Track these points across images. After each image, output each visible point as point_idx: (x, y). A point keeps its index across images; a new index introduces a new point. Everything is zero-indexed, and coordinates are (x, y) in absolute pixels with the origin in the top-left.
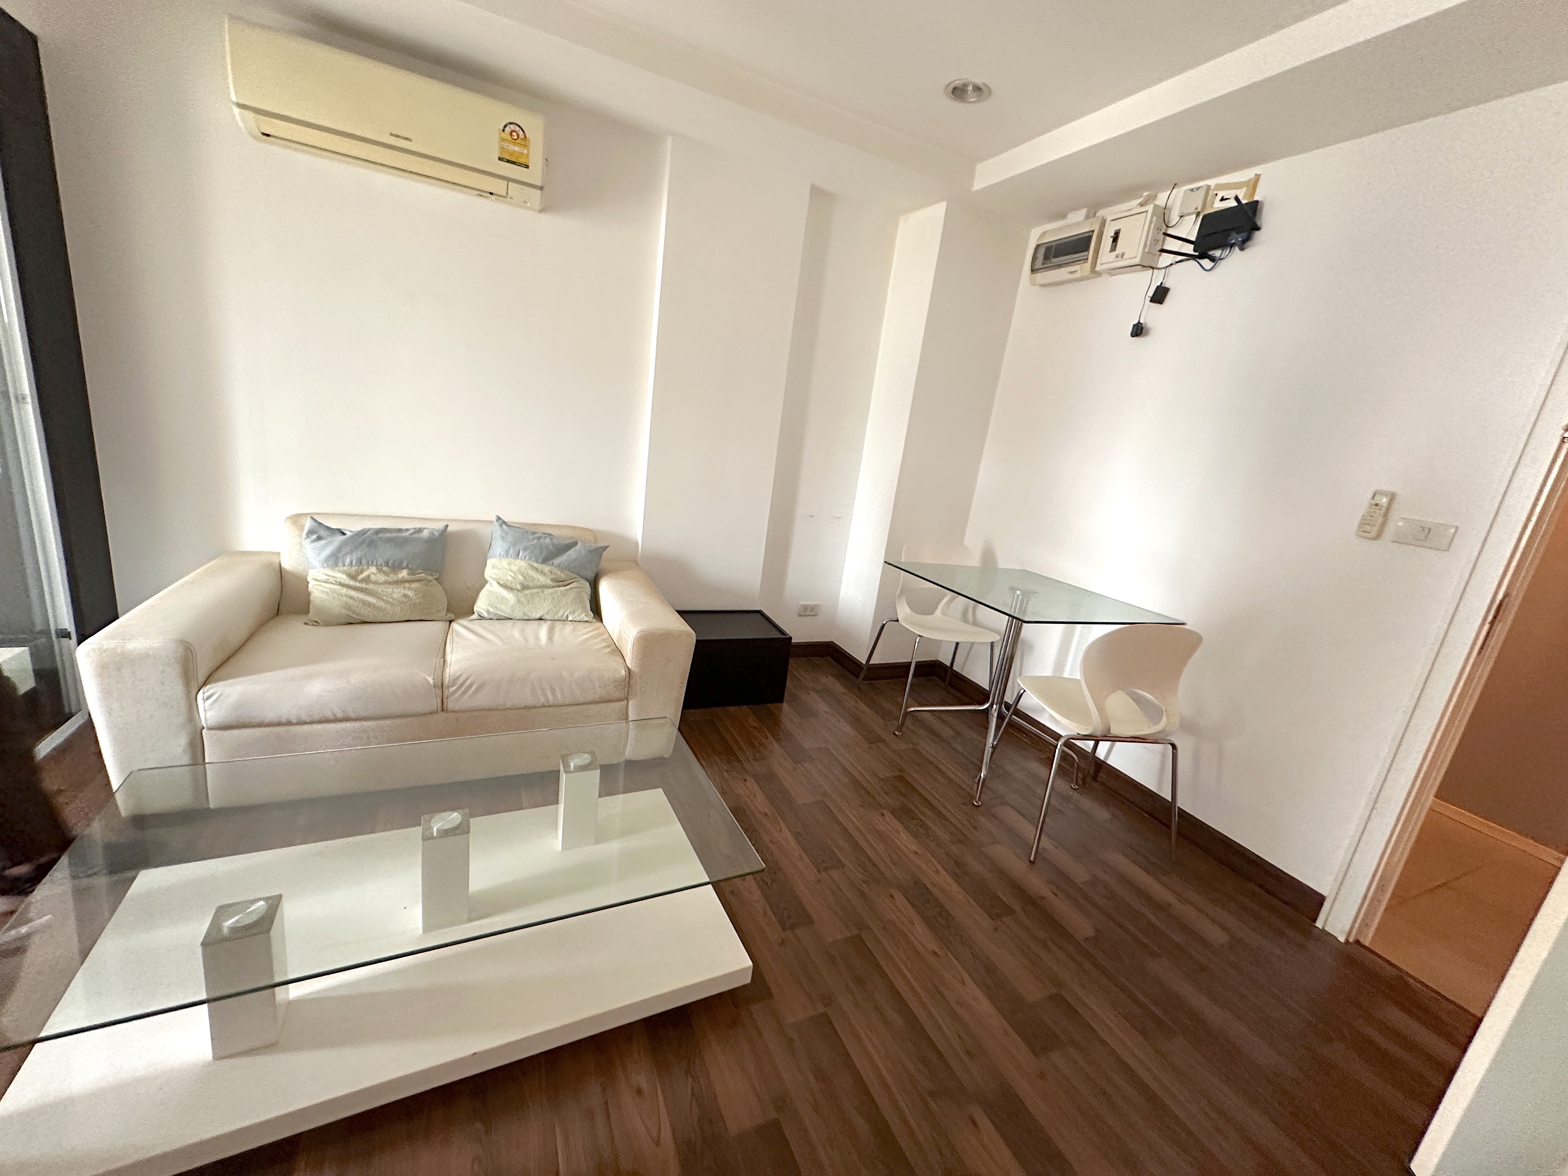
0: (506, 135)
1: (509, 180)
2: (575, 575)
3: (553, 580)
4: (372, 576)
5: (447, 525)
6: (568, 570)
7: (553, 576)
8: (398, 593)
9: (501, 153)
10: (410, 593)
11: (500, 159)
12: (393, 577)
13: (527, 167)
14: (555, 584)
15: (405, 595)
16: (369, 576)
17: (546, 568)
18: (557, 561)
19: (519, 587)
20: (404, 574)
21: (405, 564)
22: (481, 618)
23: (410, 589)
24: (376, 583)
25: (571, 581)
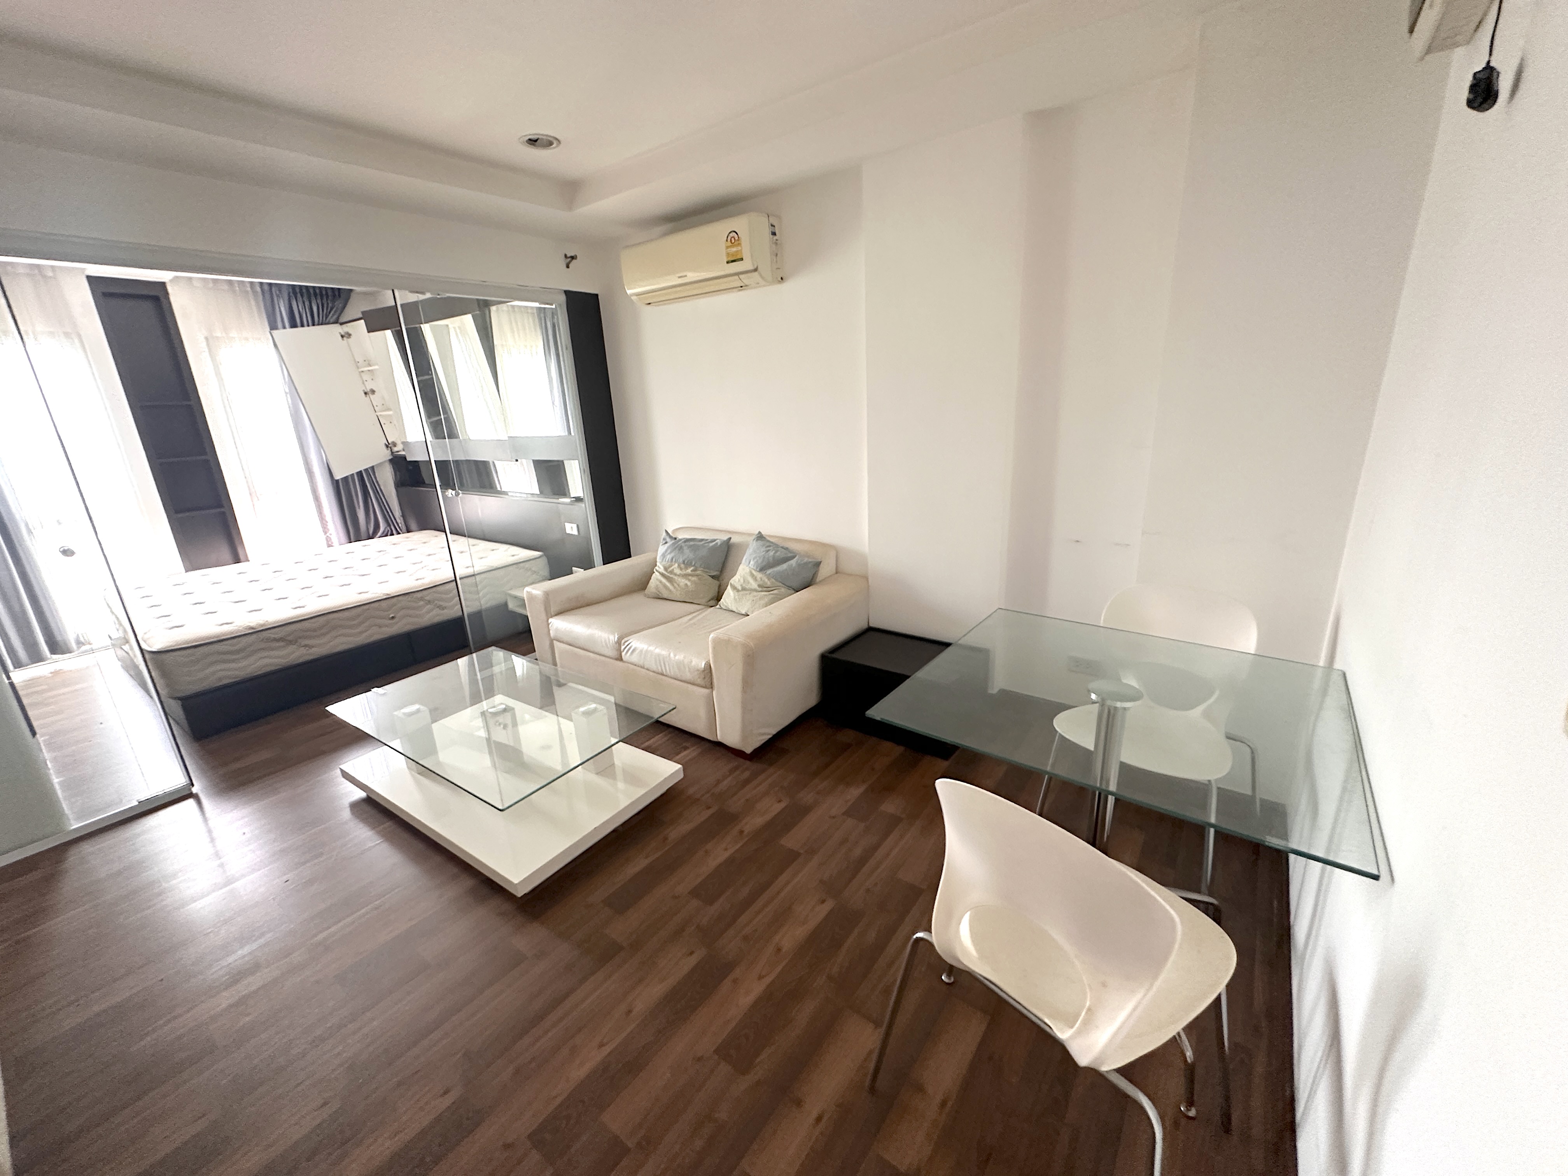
0: (729, 244)
1: (738, 274)
2: (781, 584)
3: (759, 586)
4: (675, 569)
5: (730, 538)
6: (775, 579)
7: (761, 583)
8: (683, 582)
9: (728, 258)
10: (689, 584)
11: (728, 262)
12: (684, 572)
13: (742, 259)
14: (760, 589)
15: (686, 584)
16: (673, 570)
17: (759, 575)
18: (769, 572)
19: (740, 588)
20: (689, 571)
21: (693, 564)
22: (721, 608)
23: (689, 580)
24: (676, 575)
25: (774, 588)
